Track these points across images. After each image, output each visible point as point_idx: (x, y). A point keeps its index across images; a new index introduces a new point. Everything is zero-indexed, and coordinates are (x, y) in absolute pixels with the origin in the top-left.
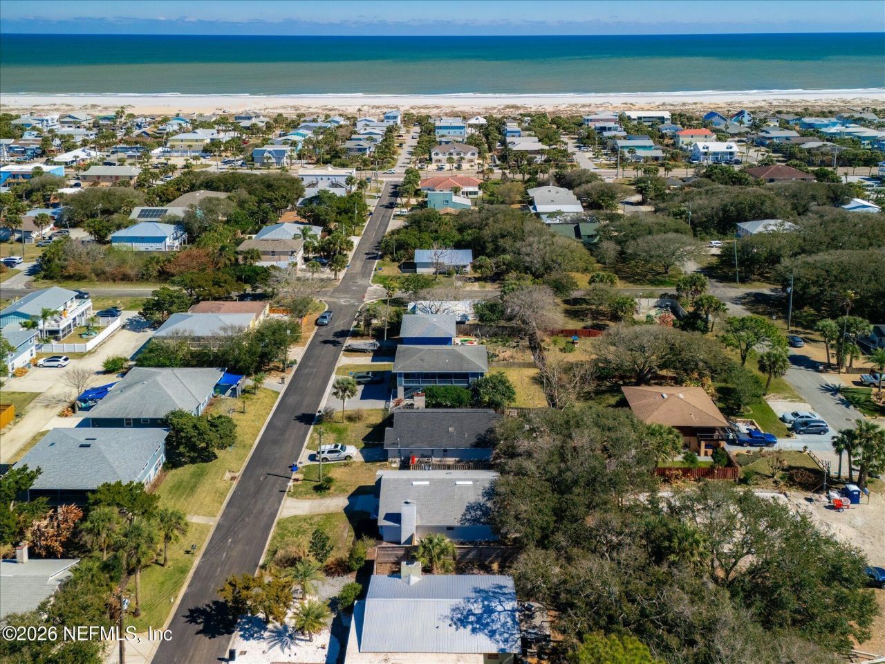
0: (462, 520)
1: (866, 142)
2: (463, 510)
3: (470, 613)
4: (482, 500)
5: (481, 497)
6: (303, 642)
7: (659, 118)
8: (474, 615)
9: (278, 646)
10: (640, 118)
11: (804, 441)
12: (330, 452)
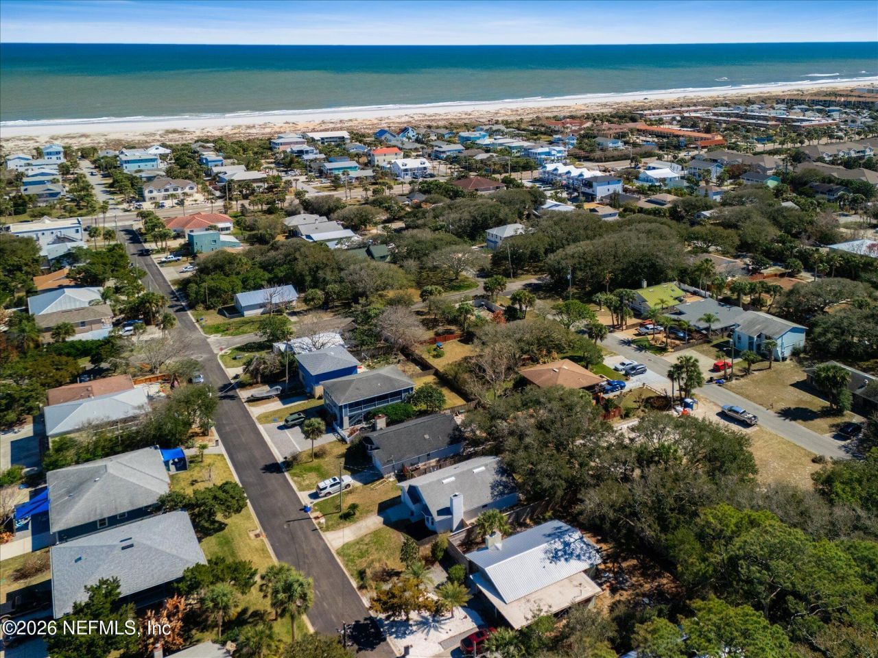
0: (493, 497)
1: (515, 151)
2: (489, 490)
3: (557, 551)
4: (498, 478)
5: (495, 476)
6: (447, 621)
7: (340, 138)
8: (560, 550)
9: (432, 631)
10: (323, 139)
11: (640, 380)
12: (332, 486)
